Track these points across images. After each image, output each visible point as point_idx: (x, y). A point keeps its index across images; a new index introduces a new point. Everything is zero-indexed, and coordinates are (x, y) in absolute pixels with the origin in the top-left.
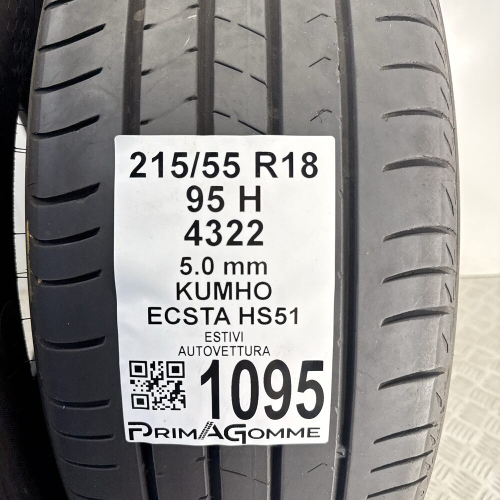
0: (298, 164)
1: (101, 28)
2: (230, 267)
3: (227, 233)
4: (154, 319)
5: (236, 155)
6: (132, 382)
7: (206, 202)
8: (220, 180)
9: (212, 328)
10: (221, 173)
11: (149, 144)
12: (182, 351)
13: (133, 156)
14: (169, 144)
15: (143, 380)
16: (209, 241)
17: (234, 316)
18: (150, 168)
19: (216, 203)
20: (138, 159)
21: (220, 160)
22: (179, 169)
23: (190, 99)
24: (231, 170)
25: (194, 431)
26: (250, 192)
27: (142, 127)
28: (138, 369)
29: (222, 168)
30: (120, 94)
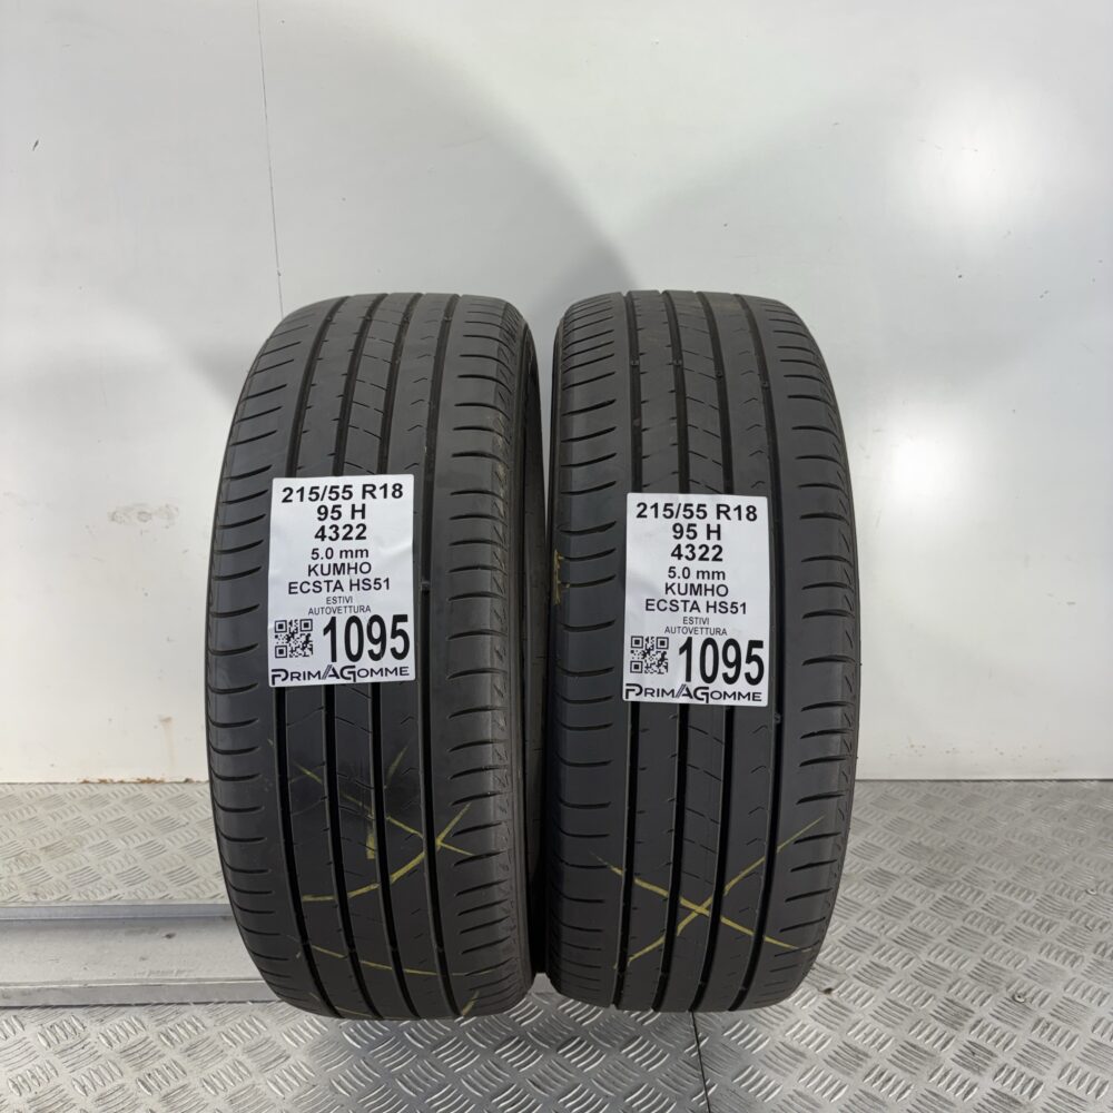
0: (744, 512)
1: (612, 429)
2: (701, 574)
3: (699, 553)
4: (650, 607)
5: (704, 506)
6: (632, 652)
7: (685, 533)
8: (694, 520)
9: (688, 614)
10: (695, 516)
11: (649, 498)
12: (667, 630)
13: (639, 505)
14: (661, 499)
15: (640, 650)
16: (687, 557)
17: (703, 607)
18: (650, 512)
19: (691, 534)
20: (642, 507)
21: (694, 509)
22: (668, 513)
23: (674, 473)
24: (701, 514)
25: (673, 691)
26: (713, 527)
27: (645, 489)
28: (637, 642)
29: (695, 513)
30: (630, 469)
